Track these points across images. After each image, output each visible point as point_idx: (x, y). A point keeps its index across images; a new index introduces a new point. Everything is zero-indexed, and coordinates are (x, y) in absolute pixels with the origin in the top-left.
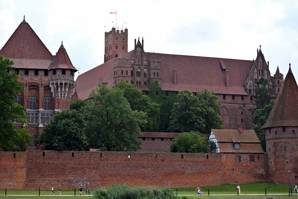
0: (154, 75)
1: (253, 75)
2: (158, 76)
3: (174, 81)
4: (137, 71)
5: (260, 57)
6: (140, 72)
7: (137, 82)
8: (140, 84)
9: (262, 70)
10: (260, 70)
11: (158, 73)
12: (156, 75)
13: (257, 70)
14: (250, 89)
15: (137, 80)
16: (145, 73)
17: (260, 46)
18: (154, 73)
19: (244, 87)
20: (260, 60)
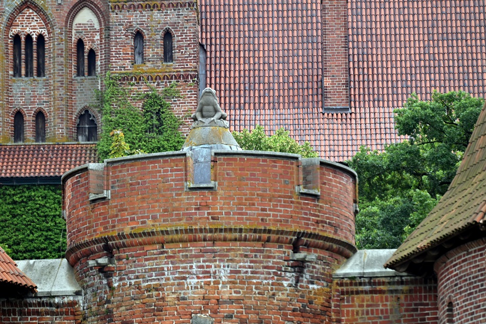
0: (141, 54)
2: (168, 55)
3: (327, 82)
4: (17, 38)
6: (41, 37)
7: (19, 115)
8: (40, 133)
11: (168, 35)
12: (154, 51)
15: (19, 103)
16: (80, 43)
18: (139, 35)
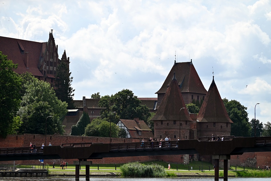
1: (45, 58)
5: (52, 41)
9: (52, 53)
10: (51, 53)
13: (49, 52)
14: (45, 71)
17: (52, 30)
19: (39, 69)
20: (51, 44)
